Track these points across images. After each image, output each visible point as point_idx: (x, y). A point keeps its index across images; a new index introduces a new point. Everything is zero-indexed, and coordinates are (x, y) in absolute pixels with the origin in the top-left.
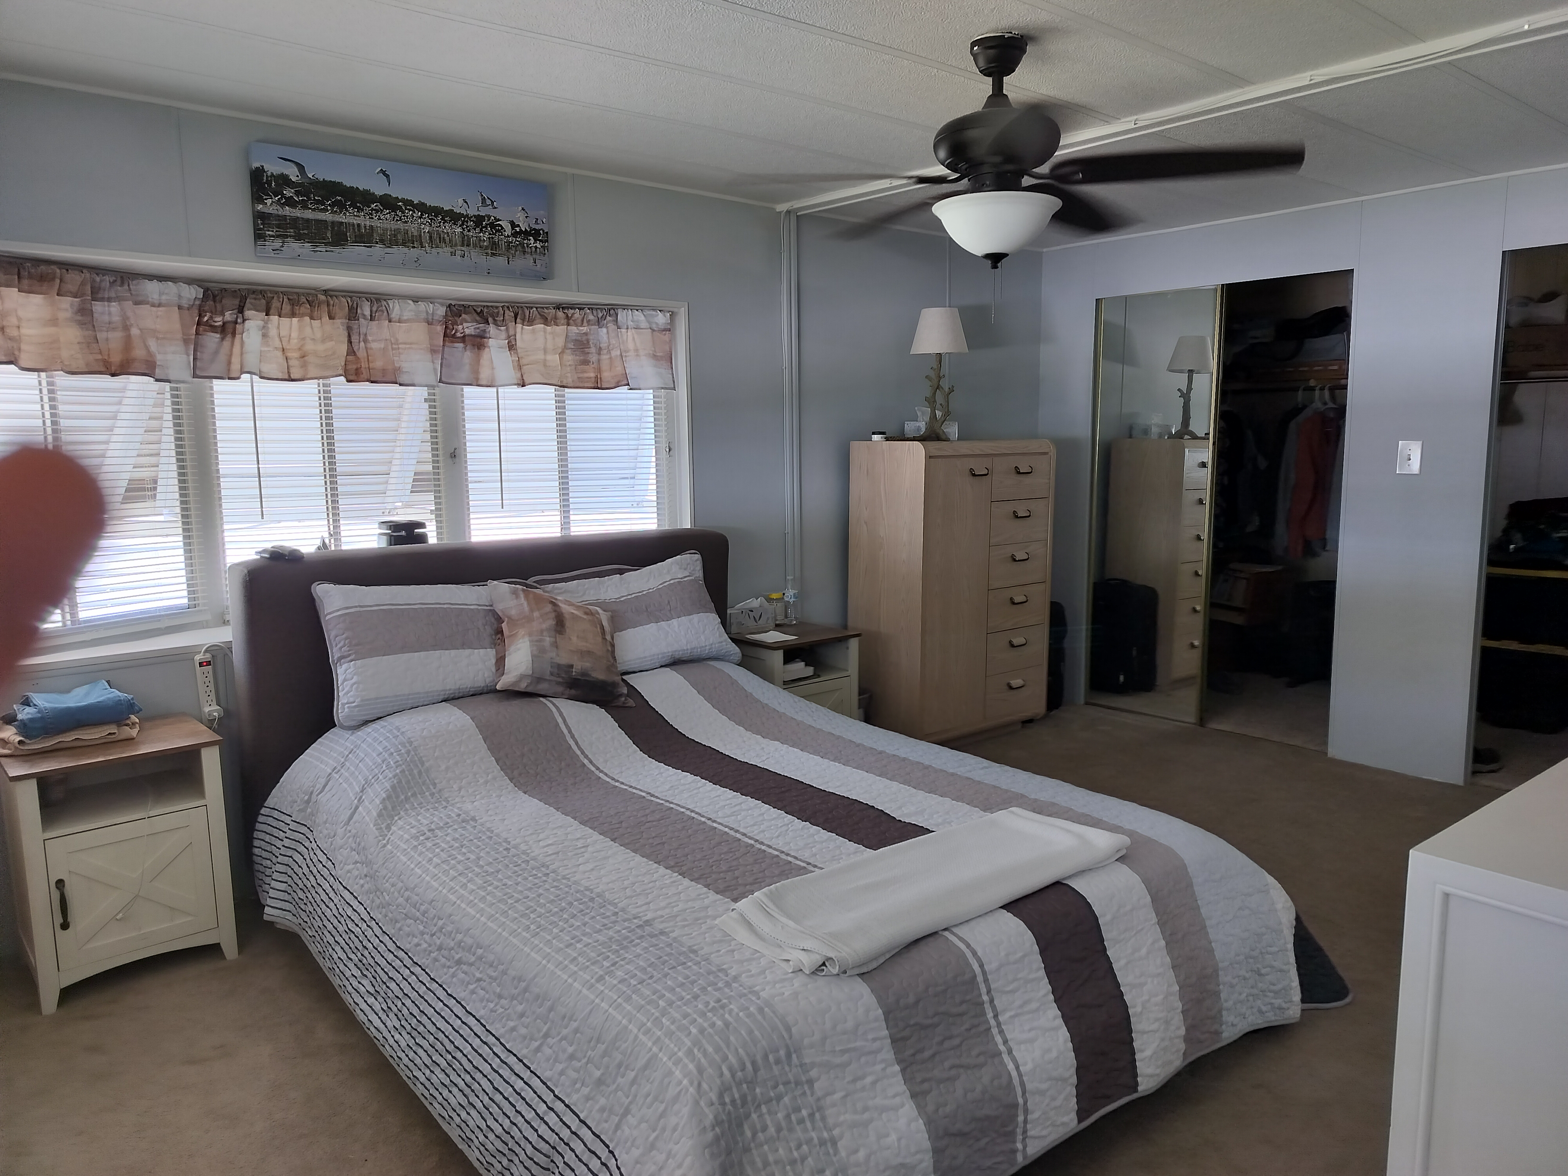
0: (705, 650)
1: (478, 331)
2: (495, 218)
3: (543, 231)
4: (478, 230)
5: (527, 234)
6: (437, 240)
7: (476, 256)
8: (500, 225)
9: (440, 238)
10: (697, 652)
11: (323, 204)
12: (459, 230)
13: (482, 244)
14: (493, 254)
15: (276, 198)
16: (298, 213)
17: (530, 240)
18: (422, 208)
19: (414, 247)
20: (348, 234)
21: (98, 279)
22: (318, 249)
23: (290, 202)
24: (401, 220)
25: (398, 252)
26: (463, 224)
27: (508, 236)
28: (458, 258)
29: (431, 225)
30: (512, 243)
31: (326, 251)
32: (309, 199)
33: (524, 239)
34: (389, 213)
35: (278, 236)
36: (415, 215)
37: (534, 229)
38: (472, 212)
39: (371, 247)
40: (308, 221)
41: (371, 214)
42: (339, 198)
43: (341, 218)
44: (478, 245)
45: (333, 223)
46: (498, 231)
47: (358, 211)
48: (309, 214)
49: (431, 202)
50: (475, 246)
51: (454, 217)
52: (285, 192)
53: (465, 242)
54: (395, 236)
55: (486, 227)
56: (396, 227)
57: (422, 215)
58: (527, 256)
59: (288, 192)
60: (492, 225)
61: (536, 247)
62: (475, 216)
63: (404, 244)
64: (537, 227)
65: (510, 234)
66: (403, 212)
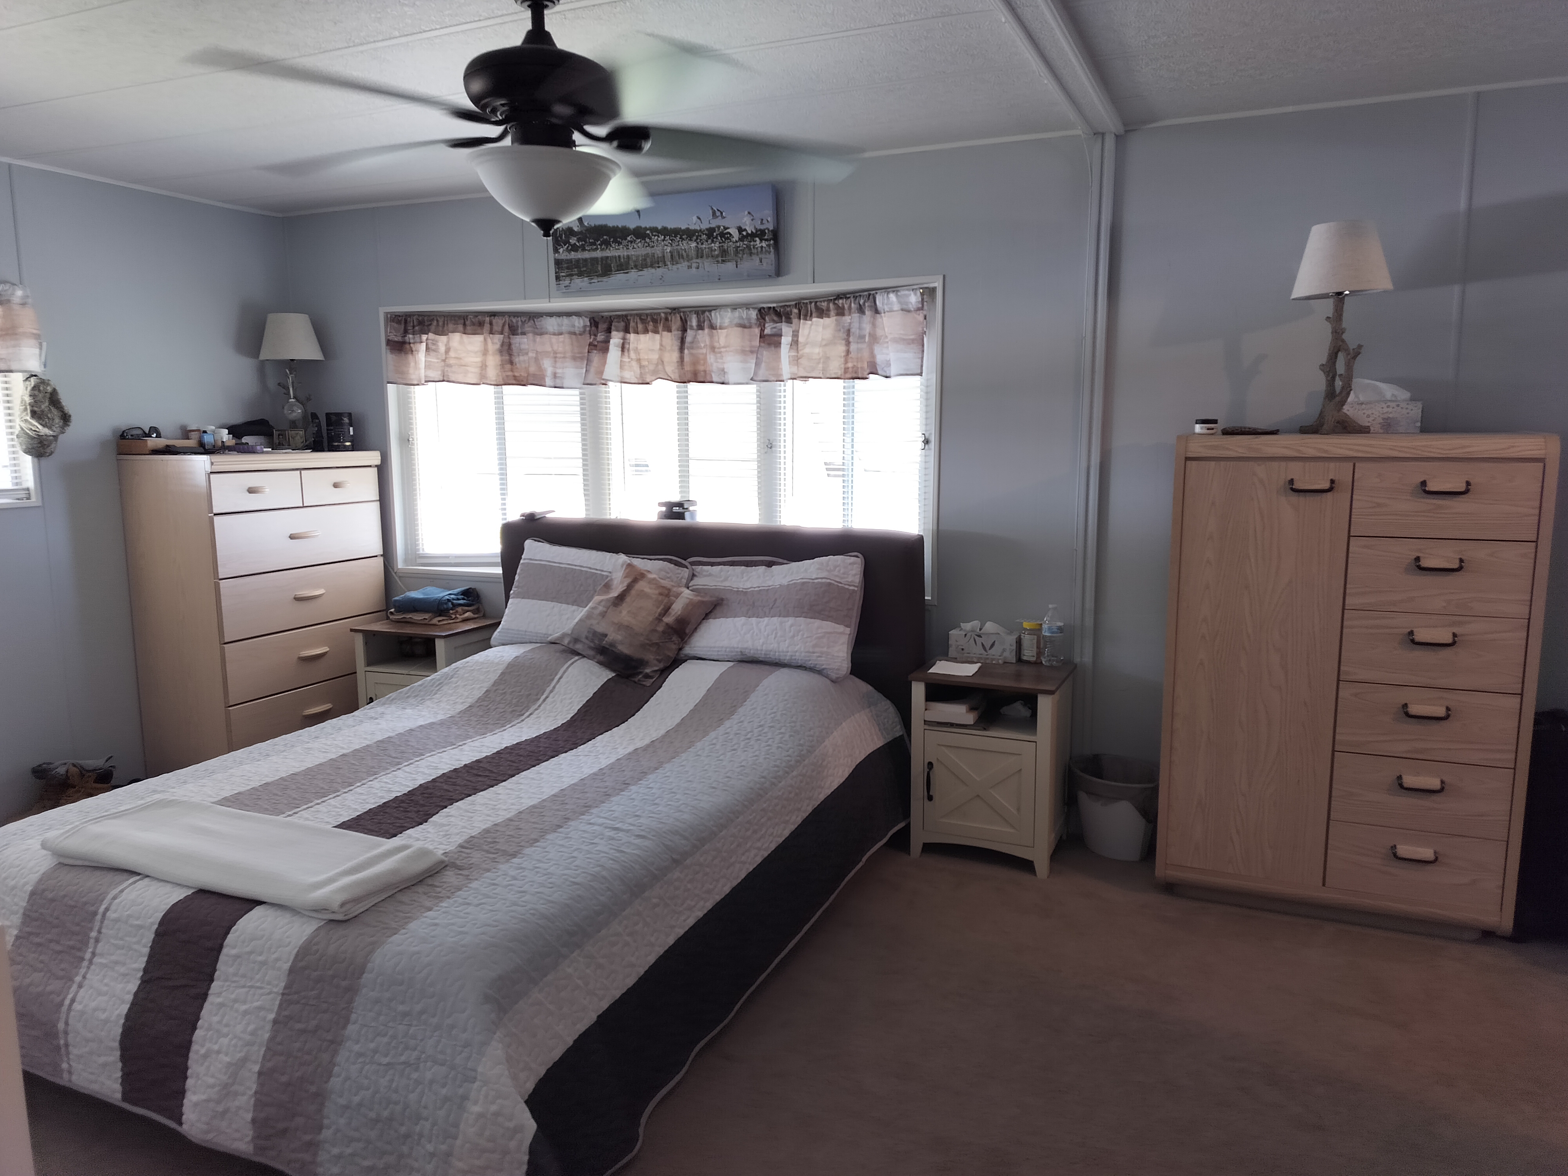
0: (786, 655)
1: (774, 330)
2: (724, 227)
3: (768, 230)
4: (710, 241)
5: (752, 236)
6: (676, 257)
7: (708, 266)
8: (729, 233)
9: (679, 255)
10: (775, 655)
11: (595, 244)
12: (694, 245)
13: (713, 253)
14: (723, 261)
15: (566, 247)
16: (580, 255)
17: (756, 241)
18: (665, 232)
19: (659, 267)
20: (612, 265)
21: (514, 320)
22: (593, 281)
23: (574, 248)
24: (649, 245)
25: (648, 273)
26: (697, 239)
27: (736, 242)
28: (694, 269)
29: (671, 245)
30: (739, 247)
31: (598, 282)
32: (586, 242)
33: (750, 242)
34: (640, 241)
35: (567, 276)
36: (659, 239)
37: (760, 230)
38: (705, 226)
39: (627, 273)
40: (585, 260)
41: (628, 245)
42: (605, 237)
43: (608, 253)
44: (711, 255)
45: (602, 258)
46: (728, 238)
47: (619, 245)
48: (586, 255)
49: (671, 225)
50: (708, 257)
51: (690, 234)
52: (570, 241)
53: (700, 254)
54: (645, 260)
55: (716, 238)
56: (646, 252)
57: (665, 238)
58: (754, 257)
59: (573, 241)
60: (722, 235)
61: (762, 247)
62: (707, 229)
63: (652, 266)
64: (762, 227)
65: (737, 239)
66: (650, 239)
